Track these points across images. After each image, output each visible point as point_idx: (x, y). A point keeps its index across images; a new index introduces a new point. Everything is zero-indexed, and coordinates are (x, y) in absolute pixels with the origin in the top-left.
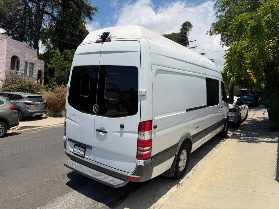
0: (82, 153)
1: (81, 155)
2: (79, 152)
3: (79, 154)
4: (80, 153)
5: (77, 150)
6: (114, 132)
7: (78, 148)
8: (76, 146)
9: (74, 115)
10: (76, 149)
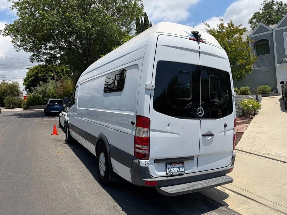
0: (181, 170)
1: (180, 173)
2: (177, 170)
3: (178, 173)
4: (179, 171)
5: (172, 169)
6: (219, 133)
7: (173, 166)
8: (168, 166)
9: (169, 125)
10: (169, 170)
